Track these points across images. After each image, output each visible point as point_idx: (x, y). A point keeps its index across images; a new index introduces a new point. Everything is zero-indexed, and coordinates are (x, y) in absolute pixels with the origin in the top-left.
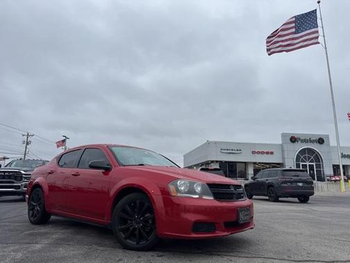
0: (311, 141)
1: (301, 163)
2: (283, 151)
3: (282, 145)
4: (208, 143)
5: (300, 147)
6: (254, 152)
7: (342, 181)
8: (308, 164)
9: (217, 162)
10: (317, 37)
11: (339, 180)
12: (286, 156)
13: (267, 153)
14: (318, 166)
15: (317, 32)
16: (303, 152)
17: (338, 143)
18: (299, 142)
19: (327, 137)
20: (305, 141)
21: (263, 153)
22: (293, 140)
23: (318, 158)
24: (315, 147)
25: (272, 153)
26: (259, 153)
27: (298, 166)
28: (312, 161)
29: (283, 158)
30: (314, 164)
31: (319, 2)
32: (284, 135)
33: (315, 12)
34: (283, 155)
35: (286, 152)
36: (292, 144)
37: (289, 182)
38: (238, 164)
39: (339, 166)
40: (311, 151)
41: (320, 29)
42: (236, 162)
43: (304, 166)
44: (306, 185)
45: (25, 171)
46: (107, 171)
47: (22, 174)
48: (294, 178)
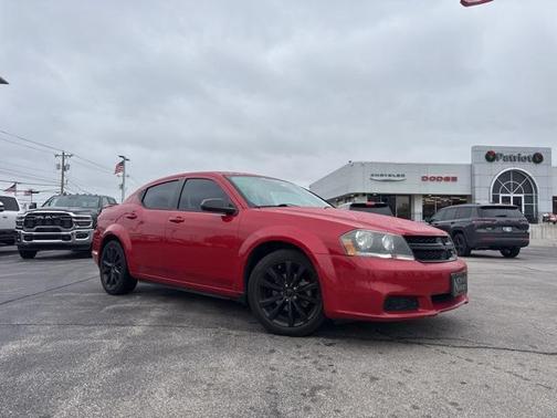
0: (521, 159)
1: (501, 195)
2: (472, 175)
3: (471, 166)
4: (351, 165)
5: (502, 168)
6: (425, 179)
8: (512, 195)
9: (364, 195)
12: (477, 184)
13: (447, 179)
14: (529, 199)
16: (505, 176)
18: (501, 161)
19: (549, 151)
20: (511, 159)
21: (439, 179)
22: (491, 157)
23: (529, 186)
24: (528, 169)
25: (454, 179)
26: (433, 179)
27: (496, 199)
28: (519, 192)
29: (473, 188)
30: (522, 195)
32: (475, 150)
34: (472, 181)
35: (477, 178)
36: (489, 164)
37: (489, 226)
38: (398, 199)
40: (519, 175)
42: (395, 195)
43: (506, 200)
44: (518, 231)
45: (75, 213)
46: (230, 214)
47: (71, 217)
48: (498, 219)
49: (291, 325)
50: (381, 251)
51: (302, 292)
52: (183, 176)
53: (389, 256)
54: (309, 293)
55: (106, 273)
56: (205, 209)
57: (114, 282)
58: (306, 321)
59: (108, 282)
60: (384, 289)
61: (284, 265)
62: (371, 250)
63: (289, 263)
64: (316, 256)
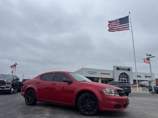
0: (125, 70)
1: (121, 79)
2: (114, 73)
3: (113, 71)
4: (83, 69)
5: (121, 72)
7: (137, 87)
10: (129, 27)
11: (136, 86)
12: (115, 76)
13: (107, 74)
14: (128, 80)
15: (129, 25)
16: (122, 74)
17: (136, 71)
18: (120, 70)
19: (131, 68)
20: (123, 69)
21: (105, 74)
22: (118, 69)
23: (127, 77)
24: (126, 72)
25: (109, 74)
26: (104, 74)
29: (114, 76)
30: (126, 79)
31: (130, 13)
32: (114, 67)
33: (128, 17)
34: (114, 75)
35: (115, 74)
36: (117, 71)
39: (136, 80)
40: (125, 74)
41: (130, 24)
42: (94, 77)
44: (128, 89)
45: (6, 80)
46: (70, 83)
47: (5, 82)
48: (124, 85)
49: (89, 113)
50: (112, 93)
51: (92, 104)
52: (55, 72)
53: (114, 95)
54: (94, 104)
55: (27, 99)
56: (64, 81)
57: (30, 102)
58: (93, 112)
59: (28, 102)
60: (114, 103)
61: (87, 97)
62: (110, 93)
63: (89, 96)
64: (97, 94)
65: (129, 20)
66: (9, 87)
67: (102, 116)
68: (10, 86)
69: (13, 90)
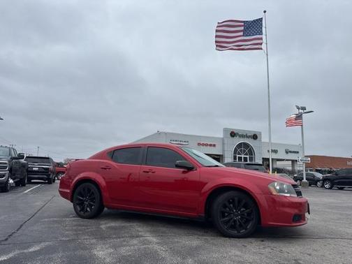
0: (247, 137)
1: (238, 156)
2: (223, 144)
3: (223, 139)
4: (159, 133)
5: (238, 141)
6: (199, 144)
7: (271, 172)
8: (243, 156)
10: (261, 44)
12: (226, 149)
13: (211, 145)
14: (251, 159)
15: (261, 39)
16: (240, 146)
17: (270, 139)
18: (238, 137)
19: (260, 133)
20: (242, 136)
21: (206, 145)
22: (233, 134)
23: (251, 152)
24: (250, 142)
25: (214, 145)
26: (203, 145)
27: (235, 158)
28: (246, 154)
29: (223, 151)
30: (248, 156)
31: (265, 12)
32: (225, 130)
33: (261, 20)
34: (223, 147)
35: (226, 145)
36: (232, 138)
39: (268, 159)
40: (246, 145)
41: (264, 37)
43: (240, 159)
46: (190, 169)
49: (239, 232)
51: (242, 215)
52: (146, 145)
53: (288, 195)
54: (246, 214)
55: (79, 204)
56: (177, 166)
58: (246, 229)
60: (293, 211)
61: (233, 200)
62: (281, 192)
63: (236, 199)
64: (256, 195)
65: (264, 29)
66: (4, 176)
67: (265, 237)
68: (6, 172)
69: (11, 181)
